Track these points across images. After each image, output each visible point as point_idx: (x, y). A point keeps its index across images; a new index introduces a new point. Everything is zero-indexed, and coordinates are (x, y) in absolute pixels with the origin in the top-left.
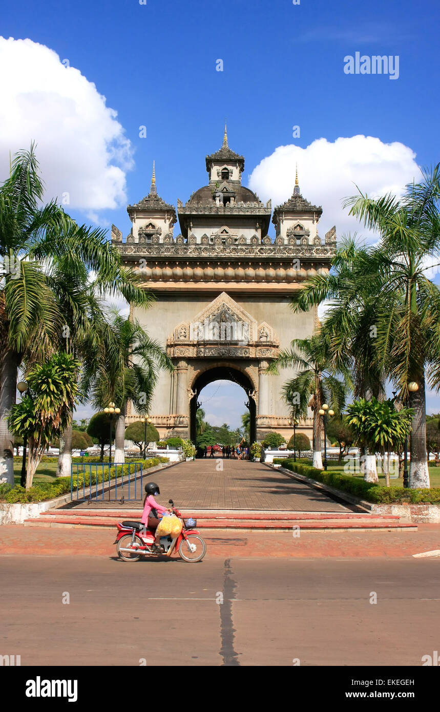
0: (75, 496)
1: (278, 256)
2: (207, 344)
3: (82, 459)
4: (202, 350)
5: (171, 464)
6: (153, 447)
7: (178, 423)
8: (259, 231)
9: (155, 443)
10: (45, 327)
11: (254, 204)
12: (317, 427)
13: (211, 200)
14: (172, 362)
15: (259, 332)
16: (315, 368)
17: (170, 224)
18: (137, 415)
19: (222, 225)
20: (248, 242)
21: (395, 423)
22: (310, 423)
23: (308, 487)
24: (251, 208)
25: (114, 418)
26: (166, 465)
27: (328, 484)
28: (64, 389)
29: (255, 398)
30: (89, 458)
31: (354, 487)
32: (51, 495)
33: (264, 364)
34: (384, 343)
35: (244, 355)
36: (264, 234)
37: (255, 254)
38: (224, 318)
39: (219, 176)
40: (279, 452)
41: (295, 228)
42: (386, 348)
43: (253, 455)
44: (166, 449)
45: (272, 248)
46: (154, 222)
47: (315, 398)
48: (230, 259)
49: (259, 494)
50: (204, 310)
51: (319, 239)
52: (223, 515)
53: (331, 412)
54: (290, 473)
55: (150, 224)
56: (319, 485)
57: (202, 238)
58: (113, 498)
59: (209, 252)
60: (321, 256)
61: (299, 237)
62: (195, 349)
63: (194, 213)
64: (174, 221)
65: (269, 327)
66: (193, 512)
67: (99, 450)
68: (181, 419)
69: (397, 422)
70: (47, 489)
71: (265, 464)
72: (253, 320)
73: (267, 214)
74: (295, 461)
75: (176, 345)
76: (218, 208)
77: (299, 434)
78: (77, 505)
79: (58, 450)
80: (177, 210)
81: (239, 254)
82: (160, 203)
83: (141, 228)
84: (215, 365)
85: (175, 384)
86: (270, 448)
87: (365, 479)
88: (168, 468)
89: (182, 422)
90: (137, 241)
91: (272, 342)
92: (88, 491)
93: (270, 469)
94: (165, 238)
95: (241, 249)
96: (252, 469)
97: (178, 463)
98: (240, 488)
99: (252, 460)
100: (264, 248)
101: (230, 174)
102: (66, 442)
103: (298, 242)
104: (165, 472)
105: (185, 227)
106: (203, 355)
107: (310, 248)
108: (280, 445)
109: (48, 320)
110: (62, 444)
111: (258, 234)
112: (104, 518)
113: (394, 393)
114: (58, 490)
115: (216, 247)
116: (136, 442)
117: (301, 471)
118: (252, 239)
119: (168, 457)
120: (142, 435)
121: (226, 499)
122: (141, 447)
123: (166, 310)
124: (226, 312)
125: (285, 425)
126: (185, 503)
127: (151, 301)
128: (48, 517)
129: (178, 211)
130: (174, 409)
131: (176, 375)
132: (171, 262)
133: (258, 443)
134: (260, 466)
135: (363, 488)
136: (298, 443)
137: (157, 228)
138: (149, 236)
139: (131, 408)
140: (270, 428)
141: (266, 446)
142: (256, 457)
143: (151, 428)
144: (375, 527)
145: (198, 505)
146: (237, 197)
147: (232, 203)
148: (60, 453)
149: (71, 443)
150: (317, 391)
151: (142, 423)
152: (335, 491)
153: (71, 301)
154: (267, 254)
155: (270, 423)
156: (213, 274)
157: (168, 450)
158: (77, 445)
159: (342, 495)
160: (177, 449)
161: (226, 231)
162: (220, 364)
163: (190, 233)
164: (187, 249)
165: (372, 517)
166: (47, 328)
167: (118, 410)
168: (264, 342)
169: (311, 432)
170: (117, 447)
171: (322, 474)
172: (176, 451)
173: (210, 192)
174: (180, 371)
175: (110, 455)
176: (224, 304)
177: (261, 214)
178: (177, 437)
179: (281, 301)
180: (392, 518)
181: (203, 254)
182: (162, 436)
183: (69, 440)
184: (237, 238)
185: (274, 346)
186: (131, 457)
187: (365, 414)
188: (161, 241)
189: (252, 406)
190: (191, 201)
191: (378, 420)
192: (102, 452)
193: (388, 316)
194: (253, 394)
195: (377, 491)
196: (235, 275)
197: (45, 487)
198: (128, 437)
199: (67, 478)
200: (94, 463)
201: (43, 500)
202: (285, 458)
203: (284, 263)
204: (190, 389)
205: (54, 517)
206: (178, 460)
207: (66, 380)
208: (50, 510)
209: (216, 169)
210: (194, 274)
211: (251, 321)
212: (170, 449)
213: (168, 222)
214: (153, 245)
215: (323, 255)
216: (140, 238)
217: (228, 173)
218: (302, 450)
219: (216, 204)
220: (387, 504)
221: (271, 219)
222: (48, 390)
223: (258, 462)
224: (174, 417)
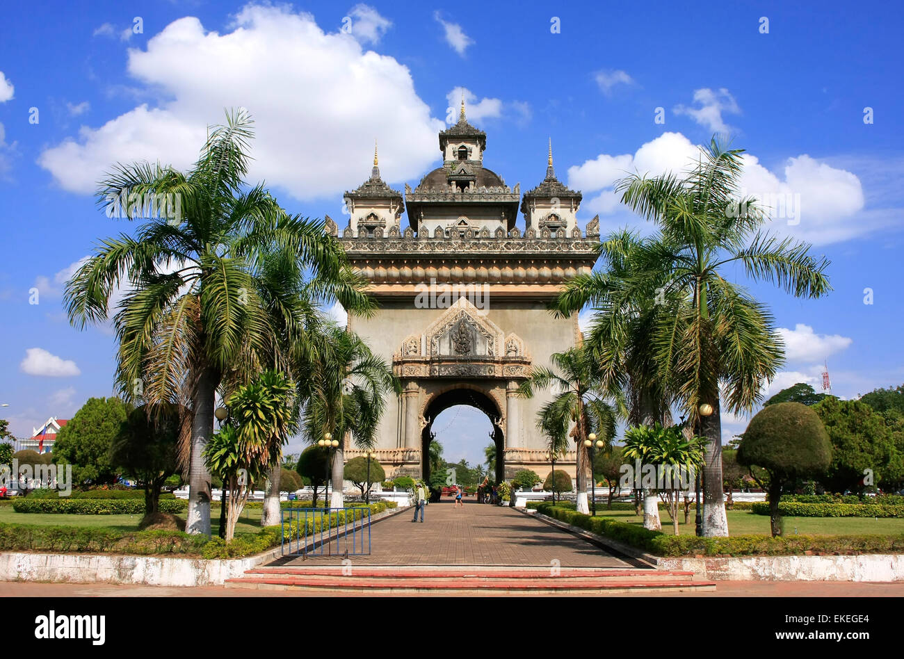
0: (287, 549)
1: (529, 251)
2: (443, 361)
3: (291, 504)
4: (437, 368)
5: (400, 510)
6: (377, 489)
7: (407, 458)
8: (505, 222)
9: (379, 484)
10: (251, 340)
11: (498, 189)
12: (581, 462)
13: (446, 184)
14: (400, 384)
15: (507, 345)
16: (578, 389)
17: (396, 215)
18: (357, 449)
19: (460, 215)
20: (492, 235)
21: (685, 456)
22: (571, 457)
23: (573, 537)
24: (495, 194)
25: (330, 451)
26: (394, 510)
27: (598, 533)
28: (275, 416)
29: (502, 427)
30: (298, 503)
31: (633, 536)
32: (257, 548)
33: (514, 385)
34: (666, 356)
35: (488, 374)
36: (511, 225)
37: (501, 249)
38: (463, 329)
39: (455, 156)
40: (533, 493)
41: (549, 217)
42: (668, 362)
43: (500, 498)
44: (393, 491)
45: (521, 242)
46: (376, 211)
47: (578, 426)
48: (469, 256)
49: (515, 546)
50: (438, 318)
51: (578, 230)
52: (474, 572)
53: (600, 443)
54: (548, 519)
55: (372, 214)
56: (587, 534)
57: (436, 231)
58: (333, 552)
59: (444, 247)
60: (582, 251)
61: (554, 228)
62: (428, 367)
63: (425, 201)
64: (401, 211)
65: (519, 339)
66: (435, 569)
67: (310, 493)
68: (411, 454)
69: (687, 454)
70: (252, 541)
71: (515, 509)
72: (500, 331)
73: (514, 201)
74: (554, 504)
75: (404, 362)
76: (454, 194)
77: (558, 471)
78: (289, 561)
79: (263, 493)
80: (403, 197)
81: (481, 250)
82: (384, 188)
83: (360, 220)
84: (453, 386)
85: (404, 410)
86: (521, 489)
87: (645, 527)
88: (396, 514)
89: (413, 458)
90: (356, 235)
91: (522, 358)
92: (302, 544)
93: (521, 514)
94: (391, 231)
95: (484, 244)
96: (501, 515)
97: (408, 509)
98: (490, 539)
99: (500, 504)
100: (512, 242)
101: (468, 153)
102: (272, 482)
103: (553, 235)
104: (394, 520)
105: (415, 217)
106: (437, 374)
107: (568, 242)
108: (534, 485)
109: (253, 331)
110: (268, 485)
111: (504, 225)
112: (323, 577)
113: (682, 418)
114: (266, 541)
115: (453, 242)
116: (356, 483)
117: (563, 518)
118: (496, 232)
119: (395, 501)
120: (364, 474)
121: (473, 553)
122: (362, 489)
123: (392, 319)
124: (465, 321)
125: (540, 460)
126: (423, 557)
127: (374, 308)
128: (254, 576)
129: (406, 199)
130: (403, 442)
131: (404, 399)
132: (398, 260)
133: (507, 483)
134: (510, 511)
135: (644, 537)
136: (557, 483)
137: (380, 219)
138: (371, 229)
139: (351, 441)
140: (521, 464)
141: (516, 487)
142: (505, 500)
143: (375, 464)
144: (663, 587)
145: (440, 560)
146: (477, 181)
147: (472, 188)
148: (266, 497)
149: (280, 484)
150: (580, 418)
151: (365, 458)
152: (608, 542)
153: (282, 307)
154: (515, 250)
155: (521, 459)
156: (449, 275)
157: (395, 492)
158: (285, 486)
159: (618, 546)
160: (406, 491)
161: (464, 222)
162: (458, 386)
163: (420, 225)
164: (417, 244)
165: (659, 574)
166: (253, 340)
167: (336, 443)
168: (513, 358)
169: (574, 468)
170: (334, 489)
171: (591, 521)
172: (405, 493)
173: (445, 176)
174: (409, 395)
175: (326, 499)
176: (462, 311)
177: (506, 201)
178: (406, 477)
179: (533, 308)
180: (683, 574)
181: (437, 250)
182: (388, 475)
183: (277, 480)
184: (479, 230)
185: (525, 363)
186: (350, 501)
187: (646, 444)
188: (385, 235)
189: (498, 437)
190: (422, 186)
191: (663, 452)
192: (315, 496)
193: (671, 323)
194: (500, 422)
195: (663, 541)
196: (477, 275)
197: (250, 538)
198: (347, 477)
199: (275, 527)
200: (305, 509)
201: (248, 555)
202: (541, 501)
203: (536, 261)
204: (421, 416)
205: (261, 576)
206: (408, 505)
207: (276, 405)
208: (256, 568)
209: (451, 147)
210: (426, 274)
211: (496, 332)
212: (397, 491)
213: (394, 212)
214: (375, 240)
215: (584, 250)
216: (359, 232)
217: (466, 152)
218: (562, 491)
219: (451, 189)
220: (677, 557)
221: (520, 208)
222: (254, 417)
223: (507, 506)
224: (402, 452)
